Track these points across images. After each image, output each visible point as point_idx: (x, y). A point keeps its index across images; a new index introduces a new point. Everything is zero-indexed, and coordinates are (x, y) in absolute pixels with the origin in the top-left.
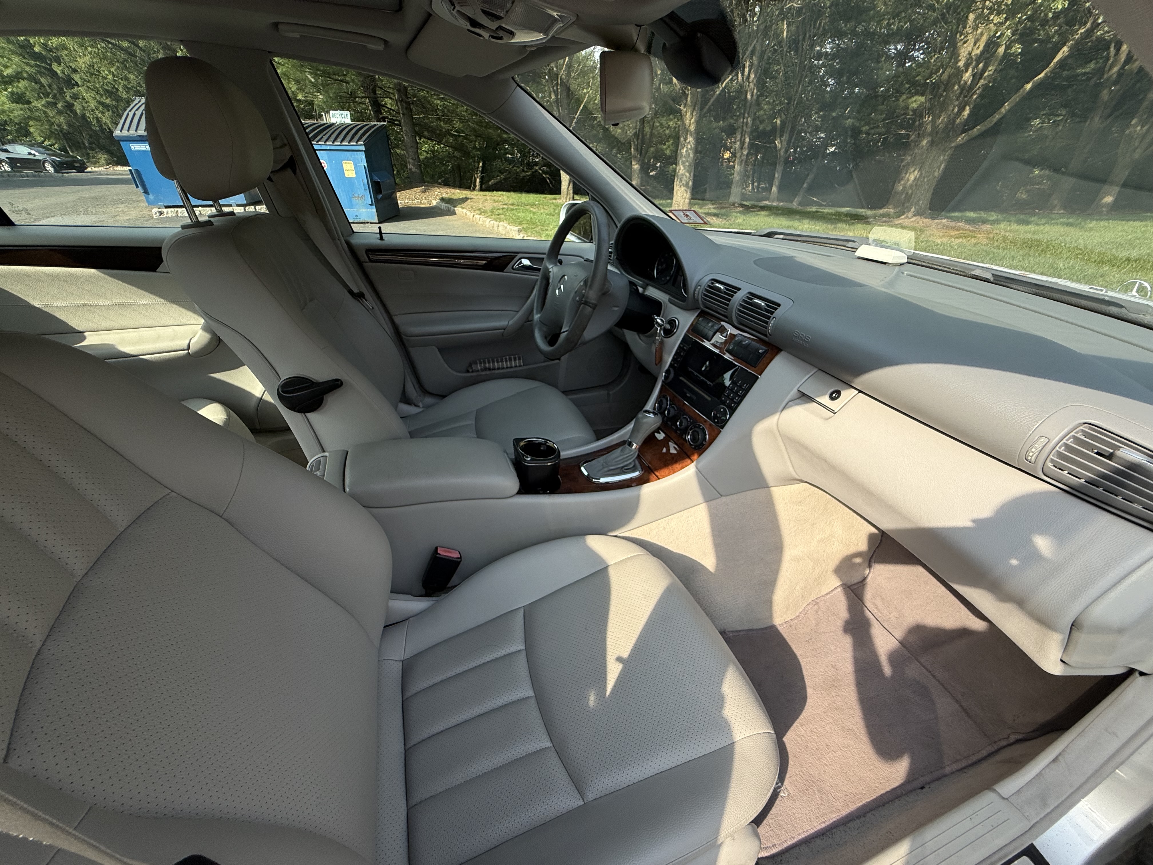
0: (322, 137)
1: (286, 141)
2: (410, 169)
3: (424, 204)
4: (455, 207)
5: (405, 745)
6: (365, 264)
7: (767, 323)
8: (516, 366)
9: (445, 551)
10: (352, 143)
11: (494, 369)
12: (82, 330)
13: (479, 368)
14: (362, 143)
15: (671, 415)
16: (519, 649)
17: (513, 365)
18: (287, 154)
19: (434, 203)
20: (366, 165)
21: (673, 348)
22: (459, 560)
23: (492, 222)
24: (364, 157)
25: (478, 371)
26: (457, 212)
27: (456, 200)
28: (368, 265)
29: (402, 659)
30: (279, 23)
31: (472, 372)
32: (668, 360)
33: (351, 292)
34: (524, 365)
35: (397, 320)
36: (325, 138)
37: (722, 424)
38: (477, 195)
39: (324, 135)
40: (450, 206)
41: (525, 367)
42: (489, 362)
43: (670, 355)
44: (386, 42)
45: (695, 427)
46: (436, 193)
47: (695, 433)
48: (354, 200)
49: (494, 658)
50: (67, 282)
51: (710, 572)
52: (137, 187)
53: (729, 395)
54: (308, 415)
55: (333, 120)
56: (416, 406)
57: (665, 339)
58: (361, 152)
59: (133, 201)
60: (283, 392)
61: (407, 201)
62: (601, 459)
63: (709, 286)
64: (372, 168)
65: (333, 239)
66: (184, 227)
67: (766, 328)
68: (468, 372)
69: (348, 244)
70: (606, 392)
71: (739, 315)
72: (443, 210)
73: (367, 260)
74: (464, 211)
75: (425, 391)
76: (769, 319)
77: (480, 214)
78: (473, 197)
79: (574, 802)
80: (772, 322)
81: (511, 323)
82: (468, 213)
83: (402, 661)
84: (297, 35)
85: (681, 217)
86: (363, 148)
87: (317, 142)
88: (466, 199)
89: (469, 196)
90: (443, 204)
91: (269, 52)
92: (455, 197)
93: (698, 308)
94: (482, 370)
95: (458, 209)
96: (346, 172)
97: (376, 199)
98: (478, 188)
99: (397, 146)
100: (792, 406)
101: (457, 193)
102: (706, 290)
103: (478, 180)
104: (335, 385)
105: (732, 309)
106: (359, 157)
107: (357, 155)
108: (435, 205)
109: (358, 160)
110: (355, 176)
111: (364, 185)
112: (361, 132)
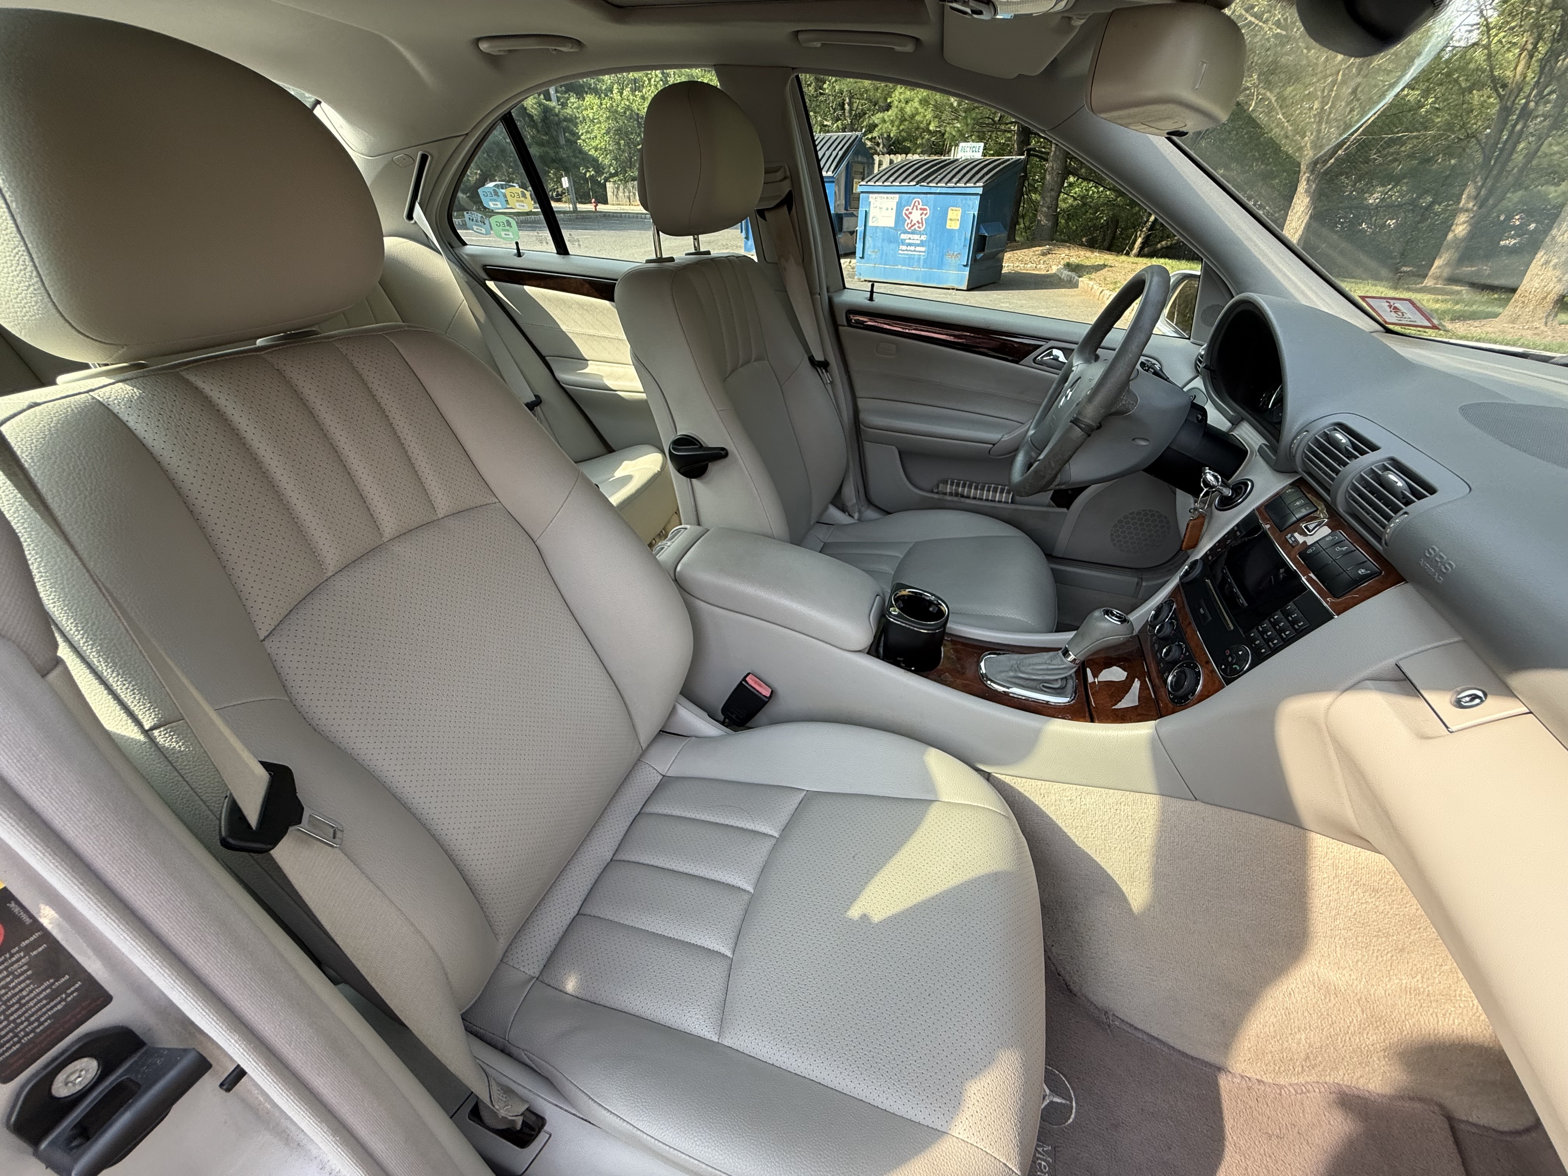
1: (788, 173)
2: (1039, 221)
3: (1040, 269)
4: (1079, 277)
5: (614, 855)
6: (841, 328)
7: (1389, 518)
8: (1000, 502)
9: (756, 682)
10: (969, 185)
11: (968, 497)
12: (587, 358)
13: (948, 491)
14: (981, 185)
15: (1161, 635)
16: (771, 833)
17: (997, 499)
18: (786, 187)
19: (1054, 270)
20: (976, 213)
21: (1223, 528)
22: (767, 700)
24: (977, 202)
25: (945, 494)
26: (1080, 284)
27: (1087, 266)
28: (844, 330)
29: (664, 774)
30: (798, 32)
31: (937, 493)
32: (1205, 546)
33: (811, 359)
34: (1012, 502)
35: (861, 403)
37: (1231, 675)
38: (1128, 261)
40: (1074, 275)
41: (1013, 506)
42: (964, 486)
43: (1211, 539)
44: (917, 40)
45: (1188, 666)
46: (1063, 255)
47: (1183, 676)
48: (948, 260)
49: (734, 825)
50: (588, 311)
51: (1131, 910)
52: (742, 232)
53: (1265, 631)
54: (694, 480)
55: (958, 155)
56: (850, 515)
57: (1217, 512)
58: (975, 197)
59: (737, 247)
60: (673, 448)
61: (1017, 264)
62: (1016, 656)
63: (1327, 436)
64: (983, 218)
65: (812, 294)
66: (648, 261)
67: (1384, 526)
68: (932, 492)
69: (830, 300)
70: (1136, 580)
71: (1351, 496)
72: (1062, 280)
73: (845, 323)
74: (1091, 283)
75: (870, 503)
76: (1395, 513)
78: (1116, 264)
79: (708, 1032)
80: (1398, 520)
81: (1006, 438)
82: (1096, 287)
83: (664, 776)
84: (819, 45)
85: (1385, 311)
86: (980, 191)
87: (928, 183)
88: (1105, 267)
89: (1109, 263)
90: (1066, 272)
91: (793, 68)
92: (1088, 263)
93: (1296, 472)
94: (951, 494)
95: (1083, 281)
96: (948, 222)
97: (974, 260)
98: (1135, 251)
99: (1035, 190)
100: (1367, 688)
101: (1093, 258)
102: (1317, 442)
103: (1139, 240)
104: (721, 454)
105: (1342, 481)
106: (971, 203)
107: (970, 199)
108: (1054, 272)
109: (969, 206)
110: (957, 227)
111: (965, 239)
112: (986, 170)
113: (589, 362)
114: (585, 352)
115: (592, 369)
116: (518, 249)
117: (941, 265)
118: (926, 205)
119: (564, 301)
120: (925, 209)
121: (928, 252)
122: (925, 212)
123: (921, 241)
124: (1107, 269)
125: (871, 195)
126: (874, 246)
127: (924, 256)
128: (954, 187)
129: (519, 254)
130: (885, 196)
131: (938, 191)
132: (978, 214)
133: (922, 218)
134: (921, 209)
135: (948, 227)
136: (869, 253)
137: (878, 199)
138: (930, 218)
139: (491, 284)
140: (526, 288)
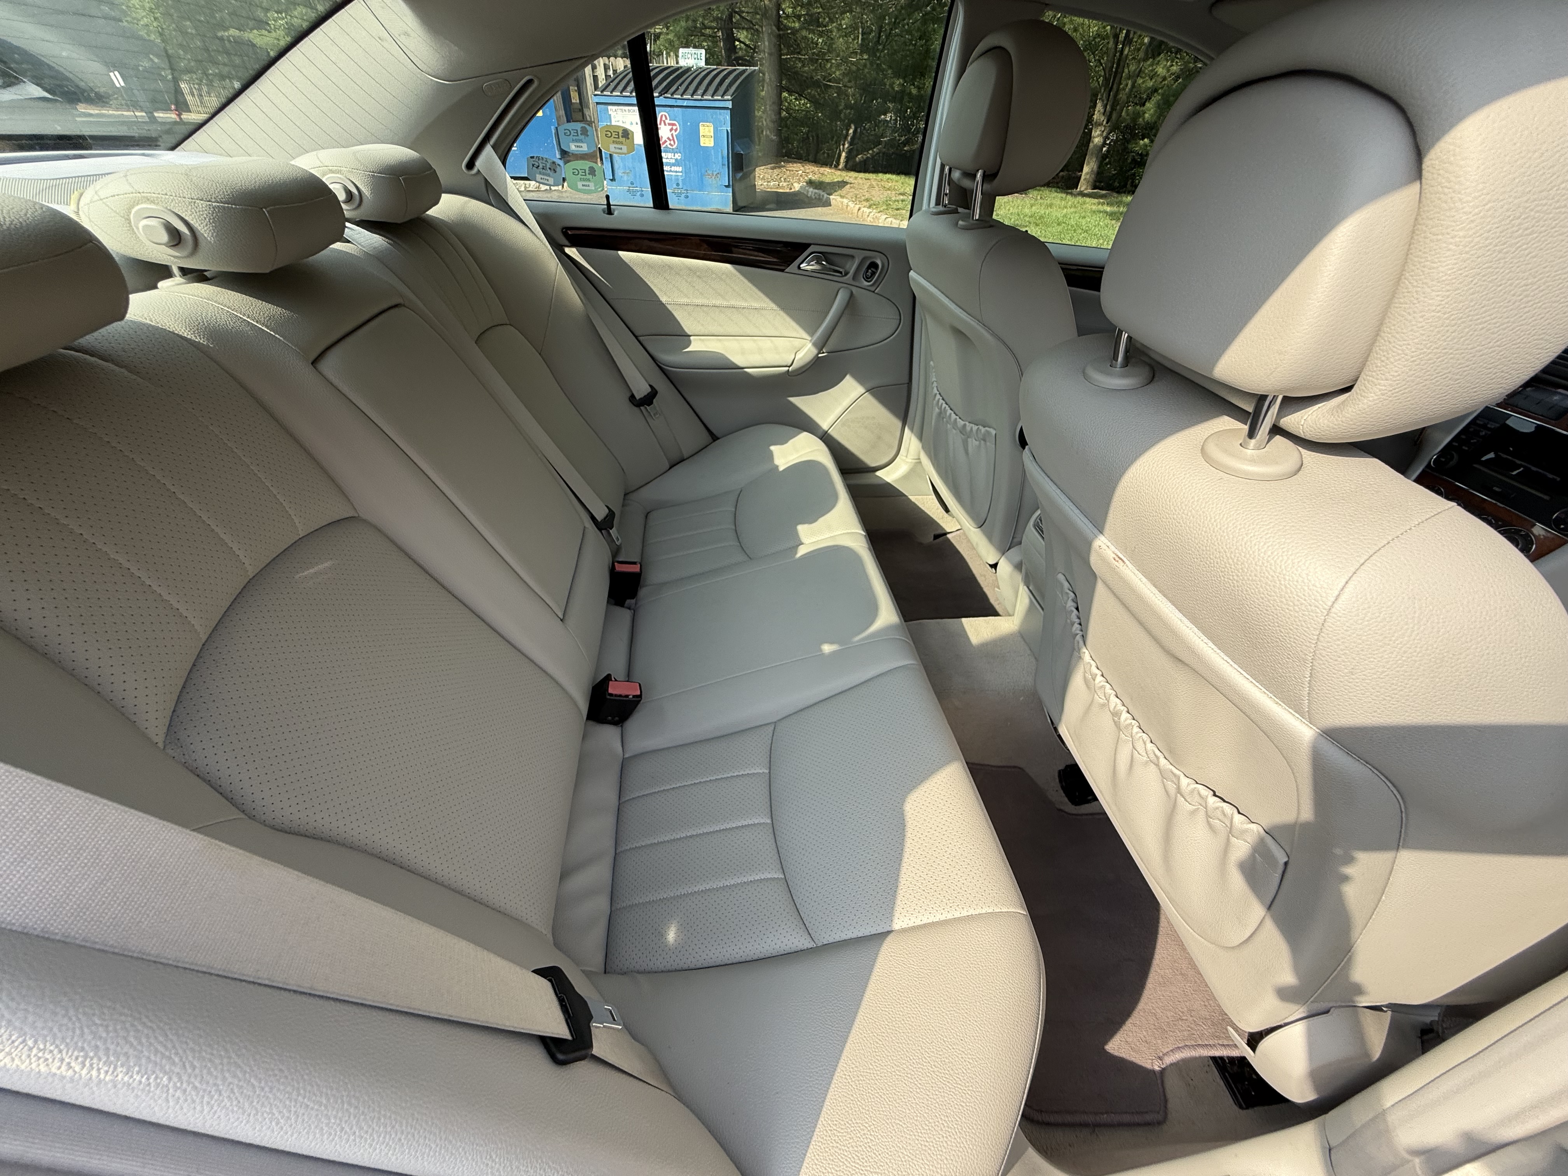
0: (677, 89)
2: (768, 136)
3: (783, 187)
4: (830, 194)
10: (716, 98)
12: (690, 334)
14: (729, 97)
19: (797, 187)
20: (729, 129)
23: (890, 219)
24: (728, 118)
26: (833, 202)
27: (828, 183)
36: (682, 89)
38: (856, 178)
39: (680, 85)
40: (821, 192)
46: (800, 172)
48: (708, 180)
55: (683, 63)
58: (725, 111)
61: (761, 182)
64: (736, 134)
72: (810, 198)
74: (845, 201)
77: (870, 207)
78: (851, 180)
82: (851, 205)
86: (729, 105)
87: (672, 95)
88: (843, 184)
89: (847, 179)
90: (811, 189)
92: (827, 180)
95: (834, 198)
96: (702, 139)
97: (734, 178)
98: (842, 165)
101: (829, 174)
103: (844, 154)
106: (722, 118)
107: (720, 114)
108: (797, 189)
109: (720, 122)
110: (712, 145)
111: (723, 158)
112: (727, 81)
113: (692, 338)
114: (687, 324)
115: (696, 345)
116: (609, 204)
117: (701, 187)
118: (674, 120)
119: (670, 267)
120: (673, 125)
121: (686, 172)
122: (674, 128)
123: (676, 160)
124: (849, 185)
125: (610, 107)
126: (625, 165)
127: (681, 176)
128: (701, 100)
129: (609, 211)
130: (627, 108)
131: (685, 104)
132: (731, 130)
133: (672, 135)
134: (669, 124)
135: (702, 144)
136: (620, 174)
137: (619, 112)
138: (681, 134)
139: (572, 252)
140: (620, 253)
